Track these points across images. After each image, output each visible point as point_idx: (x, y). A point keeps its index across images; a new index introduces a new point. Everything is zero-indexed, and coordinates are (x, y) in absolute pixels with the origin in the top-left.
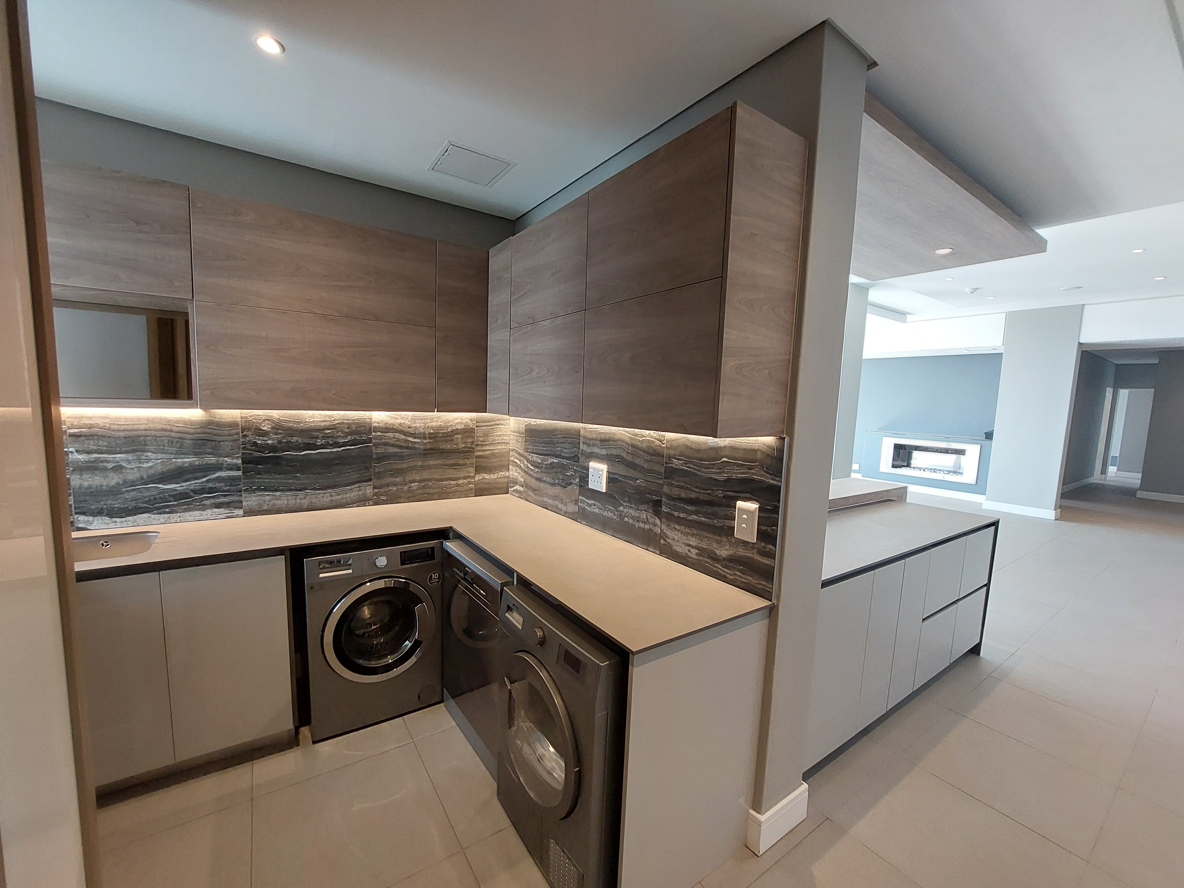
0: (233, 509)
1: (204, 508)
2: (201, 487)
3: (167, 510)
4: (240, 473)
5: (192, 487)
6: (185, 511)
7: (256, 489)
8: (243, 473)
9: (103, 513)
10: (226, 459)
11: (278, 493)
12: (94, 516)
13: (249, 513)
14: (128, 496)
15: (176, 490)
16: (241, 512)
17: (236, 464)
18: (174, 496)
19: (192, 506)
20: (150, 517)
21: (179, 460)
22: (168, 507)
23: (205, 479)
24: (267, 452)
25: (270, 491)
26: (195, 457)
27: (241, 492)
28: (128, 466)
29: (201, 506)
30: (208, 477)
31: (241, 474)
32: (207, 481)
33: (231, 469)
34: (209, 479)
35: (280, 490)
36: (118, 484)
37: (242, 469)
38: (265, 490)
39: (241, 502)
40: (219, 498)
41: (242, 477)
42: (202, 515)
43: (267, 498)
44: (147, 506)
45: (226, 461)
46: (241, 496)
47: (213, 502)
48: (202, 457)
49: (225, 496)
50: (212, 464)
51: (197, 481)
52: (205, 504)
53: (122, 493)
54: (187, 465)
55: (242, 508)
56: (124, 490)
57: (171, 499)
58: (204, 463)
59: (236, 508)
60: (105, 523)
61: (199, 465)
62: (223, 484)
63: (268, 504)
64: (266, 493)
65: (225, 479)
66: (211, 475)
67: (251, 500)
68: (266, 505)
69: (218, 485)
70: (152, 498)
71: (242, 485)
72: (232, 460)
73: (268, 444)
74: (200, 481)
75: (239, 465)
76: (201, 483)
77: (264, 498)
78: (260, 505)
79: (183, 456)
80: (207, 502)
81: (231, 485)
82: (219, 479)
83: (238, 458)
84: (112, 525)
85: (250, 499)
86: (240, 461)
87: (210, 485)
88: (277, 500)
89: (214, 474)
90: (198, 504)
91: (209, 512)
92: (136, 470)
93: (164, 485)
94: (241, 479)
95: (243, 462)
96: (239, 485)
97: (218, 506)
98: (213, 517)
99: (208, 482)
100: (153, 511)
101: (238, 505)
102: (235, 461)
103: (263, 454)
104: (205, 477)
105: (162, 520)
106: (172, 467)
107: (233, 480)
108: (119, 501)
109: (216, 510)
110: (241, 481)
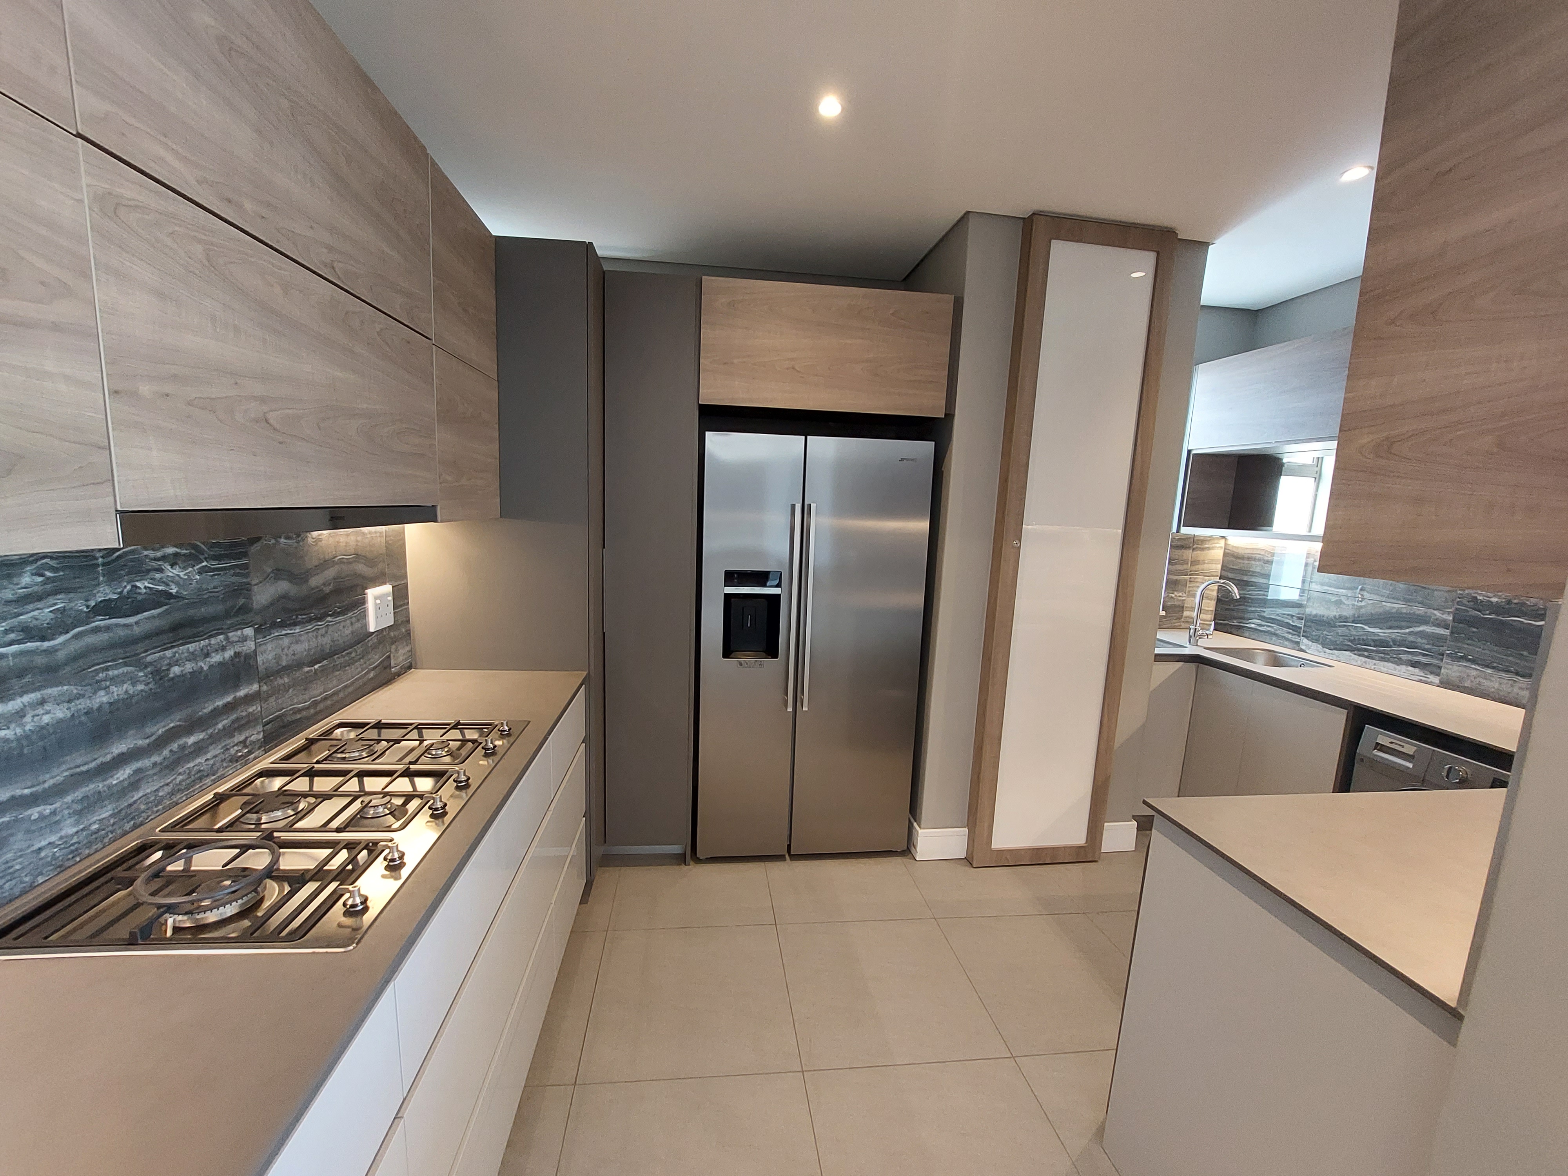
0: (1429, 673)
1: (1399, 662)
2: (1402, 638)
3: (1366, 654)
4: (1447, 632)
5: (1393, 636)
6: (1382, 659)
7: (1461, 657)
8: (1452, 633)
9: (1319, 641)
10: (1435, 612)
11: (1489, 671)
12: (1313, 642)
13: (1446, 684)
14: (1340, 631)
15: (1379, 636)
16: (1436, 680)
17: (1445, 620)
18: (1374, 641)
19: (1389, 657)
20: (1351, 656)
21: (1388, 604)
22: (1366, 650)
23: (1407, 630)
24: (1488, 612)
25: (1479, 664)
26: (1404, 603)
27: (1443, 655)
28: (1346, 602)
29: (1396, 659)
30: (1411, 629)
31: (1449, 634)
32: (1410, 633)
33: (1438, 625)
34: (1412, 632)
35: (1493, 668)
36: (1335, 617)
37: (1450, 629)
38: (1473, 661)
39: (1440, 668)
40: (1417, 656)
41: (1449, 637)
42: (1395, 669)
43: (1473, 673)
44: (1351, 644)
45: (1436, 615)
46: (1442, 660)
47: (1410, 658)
48: (1411, 604)
49: (1424, 655)
50: (1419, 615)
51: (1399, 631)
52: (1401, 658)
53: (1336, 627)
54: (1394, 611)
55: (1438, 675)
56: (1338, 624)
57: (1372, 644)
58: (1412, 612)
59: (1432, 673)
60: (1318, 651)
61: (1406, 614)
62: (1424, 641)
63: (1472, 682)
64: (1473, 666)
65: (1429, 637)
66: (1415, 626)
67: (1452, 670)
68: (1469, 682)
69: (1419, 640)
70: (1357, 638)
71: (1445, 648)
72: (1443, 614)
73: (1491, 602)
74: (1403, 631)
75: (1448, 622)
76: (1403, 634)
77: (1468, 671)
78: (1461, 679)
79: (1393, 601)
80: (1404, 657)
81: (1433, 645)
82: (1422, 634)
83: (1449, 613)
84: (1322, 654)
85: (1451, 667)
86: (1451, 618)
87: (1411, 638)
88: (1486, 679)
89: (1419, 627)
90: (1395, 656)
91: (1403, 668)
92: (1351, 606)
93: (1369, 627)
94: (1446, 639)
95: (1454, 620)
96: (1443, 646)
97: (1414, 665)
98: (1406, 675)
99: (1410, 635)
100: (1354, 651)
101: (1435, 670)
102: (1445, 616)
103: (1482, 614)
104: (1408, 628)
105: (1359, 663)
106: (1381, 610)
107: (1437, 639)
108: (1332, 634)
109: (1410, 668)
110: (1445, 642)
